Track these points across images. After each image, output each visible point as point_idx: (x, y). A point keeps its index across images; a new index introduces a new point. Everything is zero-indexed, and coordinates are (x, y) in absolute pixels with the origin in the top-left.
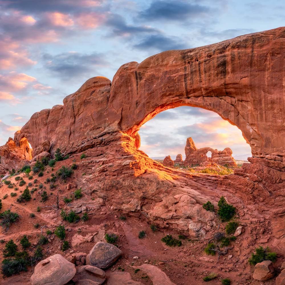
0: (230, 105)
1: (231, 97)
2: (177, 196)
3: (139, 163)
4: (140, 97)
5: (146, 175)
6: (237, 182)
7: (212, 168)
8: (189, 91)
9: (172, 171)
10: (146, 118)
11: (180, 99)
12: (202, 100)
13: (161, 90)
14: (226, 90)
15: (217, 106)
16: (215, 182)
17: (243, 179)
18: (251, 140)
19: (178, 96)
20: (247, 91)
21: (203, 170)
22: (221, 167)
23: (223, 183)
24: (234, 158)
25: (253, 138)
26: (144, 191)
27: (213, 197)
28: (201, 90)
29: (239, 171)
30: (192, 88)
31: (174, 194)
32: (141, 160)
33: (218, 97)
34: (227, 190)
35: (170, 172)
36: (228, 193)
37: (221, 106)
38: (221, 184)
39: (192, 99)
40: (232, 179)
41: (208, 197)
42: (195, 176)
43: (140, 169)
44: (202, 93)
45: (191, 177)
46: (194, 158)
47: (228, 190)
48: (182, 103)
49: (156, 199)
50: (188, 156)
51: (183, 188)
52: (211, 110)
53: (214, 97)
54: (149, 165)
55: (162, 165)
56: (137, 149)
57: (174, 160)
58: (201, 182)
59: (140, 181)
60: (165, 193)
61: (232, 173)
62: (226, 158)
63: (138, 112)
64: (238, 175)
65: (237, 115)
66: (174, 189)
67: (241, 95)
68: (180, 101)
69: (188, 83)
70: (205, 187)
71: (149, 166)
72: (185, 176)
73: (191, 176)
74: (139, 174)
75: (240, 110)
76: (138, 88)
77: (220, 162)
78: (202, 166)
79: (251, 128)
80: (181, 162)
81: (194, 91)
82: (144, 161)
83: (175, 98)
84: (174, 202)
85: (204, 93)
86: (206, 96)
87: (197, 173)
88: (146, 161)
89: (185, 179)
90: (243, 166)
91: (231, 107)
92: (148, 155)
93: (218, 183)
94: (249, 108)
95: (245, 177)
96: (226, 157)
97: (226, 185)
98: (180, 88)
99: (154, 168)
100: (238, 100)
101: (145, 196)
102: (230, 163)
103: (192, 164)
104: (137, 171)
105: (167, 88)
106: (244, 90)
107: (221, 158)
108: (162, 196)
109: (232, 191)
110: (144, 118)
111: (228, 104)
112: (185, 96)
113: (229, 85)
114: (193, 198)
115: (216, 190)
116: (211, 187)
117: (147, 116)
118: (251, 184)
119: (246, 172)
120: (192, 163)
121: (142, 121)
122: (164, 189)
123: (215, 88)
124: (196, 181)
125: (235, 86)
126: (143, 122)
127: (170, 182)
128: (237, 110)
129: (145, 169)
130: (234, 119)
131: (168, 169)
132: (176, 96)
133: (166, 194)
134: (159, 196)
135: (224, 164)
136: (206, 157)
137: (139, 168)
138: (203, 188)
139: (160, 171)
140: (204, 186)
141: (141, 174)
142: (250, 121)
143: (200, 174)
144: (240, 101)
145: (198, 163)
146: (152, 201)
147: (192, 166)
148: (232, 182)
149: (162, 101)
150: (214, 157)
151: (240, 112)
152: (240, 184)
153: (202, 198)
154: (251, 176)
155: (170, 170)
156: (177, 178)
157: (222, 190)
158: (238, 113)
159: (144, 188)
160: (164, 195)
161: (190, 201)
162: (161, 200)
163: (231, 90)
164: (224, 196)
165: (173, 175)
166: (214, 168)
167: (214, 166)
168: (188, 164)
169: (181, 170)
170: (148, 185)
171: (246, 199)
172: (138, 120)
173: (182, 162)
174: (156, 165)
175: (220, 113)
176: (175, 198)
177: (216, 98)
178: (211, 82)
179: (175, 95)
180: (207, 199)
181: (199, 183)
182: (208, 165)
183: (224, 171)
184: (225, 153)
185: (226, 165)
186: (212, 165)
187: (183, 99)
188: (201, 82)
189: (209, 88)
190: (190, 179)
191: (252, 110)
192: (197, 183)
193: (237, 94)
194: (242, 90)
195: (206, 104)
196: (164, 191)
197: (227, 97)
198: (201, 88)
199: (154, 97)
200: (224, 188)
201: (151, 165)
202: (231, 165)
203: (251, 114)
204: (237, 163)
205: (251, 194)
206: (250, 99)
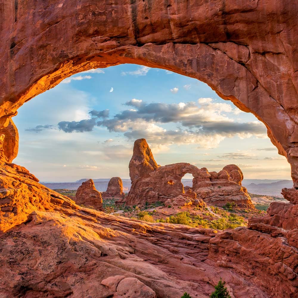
0: (237, 65)
1: (239, 44)
2: (108, 280)
3: (12, 196)
4: (23, 29)
5: (32, 226)
6: (257, 249)
7: (194, 212)
8: (141, 27)
9: (99, 218)
10: (35, 86)
11: (119, 46)
12: (170, 50)
13: (76, 18)
14: (225, 28)
15: (205, 67)
16: (203, 246)
17: (271, 240)
18: (290, 147)
19: (117, 38)
20: (277, 28)
21: (173, 217)
22: (217, 210)
23: (221, 249)
24: (247, 190)
25: (294, 143)
26: (24, 269)
27: (196, 284)
28: (169, 27)
29: (260, 221)
30: (148, 21)
31: (102, 275)
32: (19, 190)
33: (207, 44)
34: (232, 268)
35: (94, 221)
36: (235, 276)
37: (214, 66)
38: (216, 251)
39: (149, 48)
40: (245, 241)
41: (185, 284)
42: (154, 231)
43: (16, 213)
44: (172, 33)
45: (144, 233)
46: (150, 187)
47: (234, 266)
48: (124, 55)
49: (56, 289)
50: (138, 181)
51: (124, 258)
52: (192, 75)
53: (199, 44)
54: (40, 201)
55: (73, 203)
56: (8, 161)
57: (102, 192)
58: (168, 246)
59: (14, 244)
60: (79, 274)
61: (242, 225)
62: (229, 188)
63: (14, 69)
64: (257, 230)
65: (254, 87)
66: (103, 263)
67: (263, 39)
68: (120, 50)
69: (139, 8)
70: (178, 258)
71: (40, 204)
72: (129, 229)
73: (143, 229)
74: (13, 225)
75: (261, 76)
76: (19, 6)
77: (213, 199)
78: (170, 207)
79: (289, 119)
80: (121, 196)
81: (154, 28)
82: (28, 191)
83: (109, 43)
84: (102, 295)
85: (175, 35)
86: (179, 43)
87: (158, 223)
88: (33, 193)
89: (129, 236)
90: (269, 209)
91: (238, 69)
92: (36, 176)
93: (208, 249)
94: (283, 69)
95: (275, 237)
96: (227, 186)
97: (228, 255)
98: (121, 18)
99: (52, 210)
100: (256, 52)
101: (27, 284)
102: (238, 201)
103: (147, 203)
104: (8, 216)
105: (90, 16)
106: (270, 26)
107: (216, 189)
108: (71, 280)
109: (244, 269)
110: (31, 86)
111: (231, 61)
112: (133, 41)
113: (233, 15)
114: (148, 284)
115: (204, 265)
116: (193, 259)
117: (39, 82)
118: (292, 254)
119: (279, 225)
120: (146, 199)
121: (24, 92)
122: (76, 263)
123: (201, 23)
124: (155, 243)
125: (249, 16)
126: (28, 95)
127: (93, 243)
128: (254, 75)
129: (29, 211)
130: (245, 97)
131: (88, 213)
132: (111, 38)
133: (83, 275)
134: (64, 280)
135: (224, 204)
136: (181, 185)
137: (13, 211)
138: (172, 260)
139: (68, 218)
140: (176, 255)
141: (18, 226)
142: (285, 101)
143: (165, 227)
144: (259, 53)
145: (160, 201)
146: (46, 294)
147: (147, 206)
148: (243, 248)
149: (77, 48)
150: (200, 186)
151: (262, 81)
152: (264, 254)
153: (169, 286)
154: (290, 236)
155: (94, 215)
156: (111, 236)
157: (220, 266)
158: (257, 83)
159: (25, 262)
160: (78, 278)
161: (141, 292)
162: (69, 292)
163: (237, 28)
164: (225, 283)
165: (101, 226)
166: (198, 213)
167: (199, 208)
168: (137, 201)
169: (118, 215)
170: (36, 253)
171: (280, 292)
172: (13, 89)
173: (123, 196)
174: (58, 203)
175: (213, 83)
176: (104, 286)
177: (204, 48)
178: (192, 7)
179: (108, 34)
180: (183, 288)
181: (164, 247)
182: (186, 204)
183: (222, 220)
184: (226, 178)
185: (228, 206)
186: (195, 204)
187: (126, 47)
188: (170, 6)
189: (188, 22)
190: (142, 236)
191: (289, 75)
192: (158, 247)
193: (252, 36)
194: (263, 27)
195: (181, 61)
196: (77, 266)
197: (228, 44)
198: (169, 21)
199: (57, 35)
200: (224, 262)
201: (46, 202)
202: (240, 206)
203: (288, 83)
204: (254, 202)
205: (291, 283)
206: (283, 46)
